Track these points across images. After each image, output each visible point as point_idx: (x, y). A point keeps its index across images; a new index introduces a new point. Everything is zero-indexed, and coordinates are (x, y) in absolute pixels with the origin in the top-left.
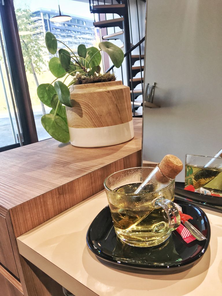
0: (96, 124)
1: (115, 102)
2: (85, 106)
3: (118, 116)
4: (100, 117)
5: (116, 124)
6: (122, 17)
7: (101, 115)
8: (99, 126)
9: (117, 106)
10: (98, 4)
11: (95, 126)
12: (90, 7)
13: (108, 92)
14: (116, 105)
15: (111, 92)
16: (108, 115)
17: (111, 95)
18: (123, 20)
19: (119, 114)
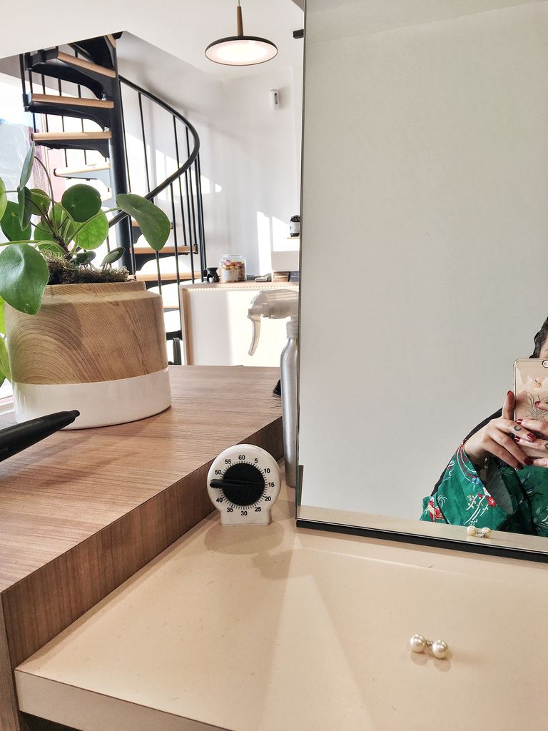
0: (85, 374)
1: (132, 327)
2: (60, 333)
3: (138, 358)
4: (97, 360)
5: (131, 374)
6: (107, 129)
7: (99, 355)
8: (93, 380)
9: (135, 335)
10: (42, 93)
11: (84, 379)
12: (25, 97)
13: (117, 304)
14: (134, 332)
15: (121, 305)
16: (115, 353)
17: (122, 310)
18: (109, 136)
19: (140, 354)
